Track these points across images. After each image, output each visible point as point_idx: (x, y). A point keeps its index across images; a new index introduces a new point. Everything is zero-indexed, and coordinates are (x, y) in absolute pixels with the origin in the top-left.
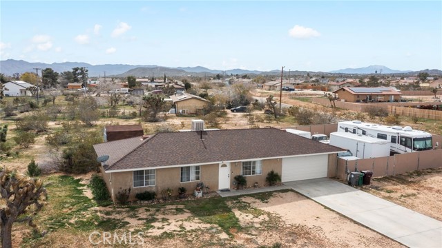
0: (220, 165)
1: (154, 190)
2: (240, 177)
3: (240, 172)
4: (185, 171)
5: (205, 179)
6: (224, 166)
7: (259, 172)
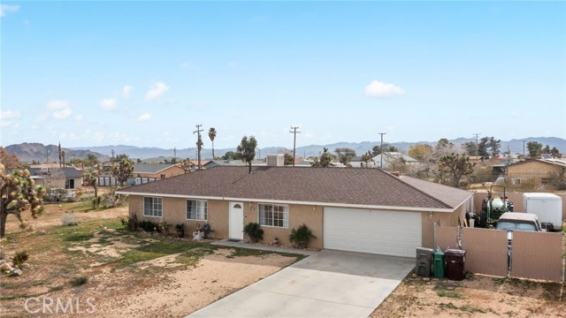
0: (232, 204)
1: (161, 222)
2: (256, 226)
3: (257, 218)
5: (213, 221)
6: (237, 206)
7: (286, 225)
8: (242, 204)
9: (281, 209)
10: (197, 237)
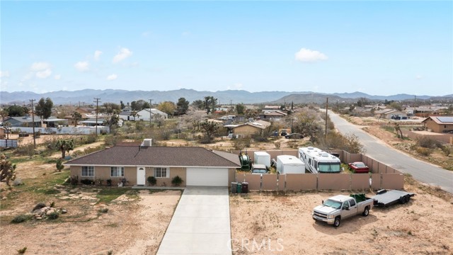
0: (138, 168)
1: (94, 179)
2: (152, 178)
3: (153, 174)
4: (114, 169)
5: (128, 177)
6: (141, 169)
7: (168, 176)
8: (144, 168)
9: (166, 169)
10: (120, 185)
